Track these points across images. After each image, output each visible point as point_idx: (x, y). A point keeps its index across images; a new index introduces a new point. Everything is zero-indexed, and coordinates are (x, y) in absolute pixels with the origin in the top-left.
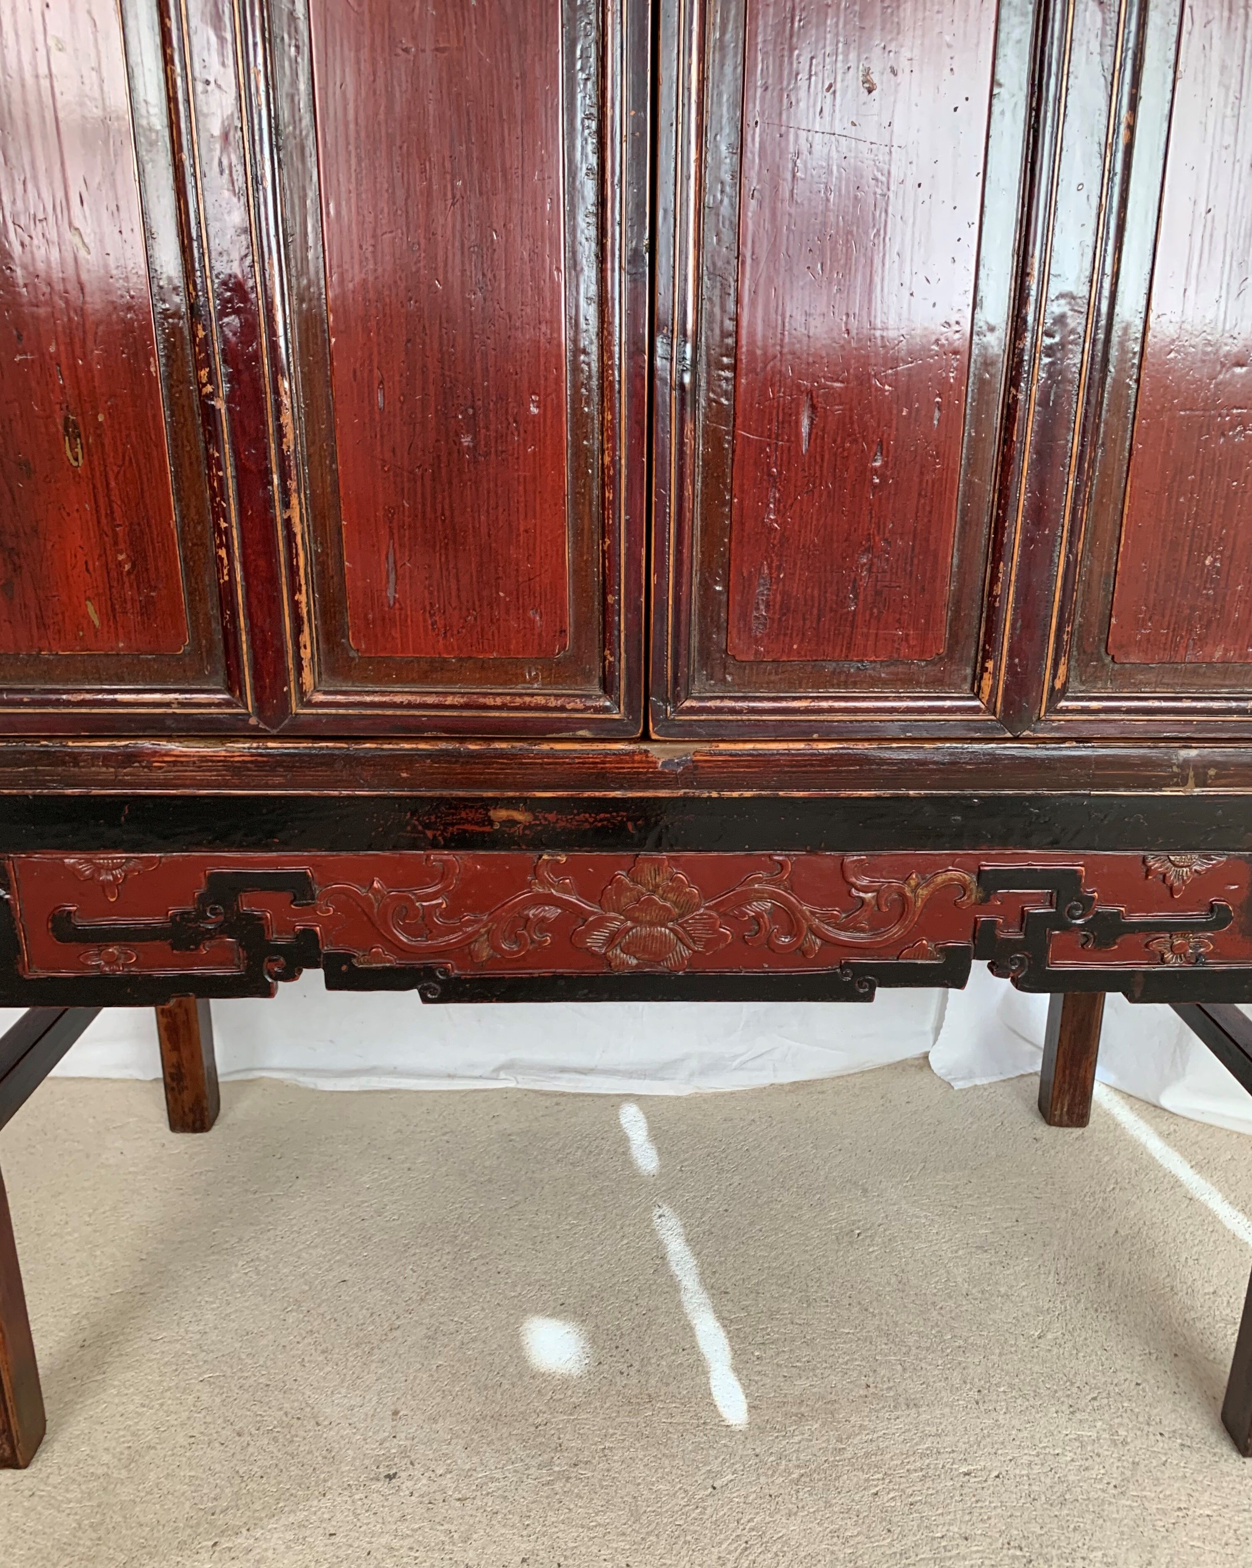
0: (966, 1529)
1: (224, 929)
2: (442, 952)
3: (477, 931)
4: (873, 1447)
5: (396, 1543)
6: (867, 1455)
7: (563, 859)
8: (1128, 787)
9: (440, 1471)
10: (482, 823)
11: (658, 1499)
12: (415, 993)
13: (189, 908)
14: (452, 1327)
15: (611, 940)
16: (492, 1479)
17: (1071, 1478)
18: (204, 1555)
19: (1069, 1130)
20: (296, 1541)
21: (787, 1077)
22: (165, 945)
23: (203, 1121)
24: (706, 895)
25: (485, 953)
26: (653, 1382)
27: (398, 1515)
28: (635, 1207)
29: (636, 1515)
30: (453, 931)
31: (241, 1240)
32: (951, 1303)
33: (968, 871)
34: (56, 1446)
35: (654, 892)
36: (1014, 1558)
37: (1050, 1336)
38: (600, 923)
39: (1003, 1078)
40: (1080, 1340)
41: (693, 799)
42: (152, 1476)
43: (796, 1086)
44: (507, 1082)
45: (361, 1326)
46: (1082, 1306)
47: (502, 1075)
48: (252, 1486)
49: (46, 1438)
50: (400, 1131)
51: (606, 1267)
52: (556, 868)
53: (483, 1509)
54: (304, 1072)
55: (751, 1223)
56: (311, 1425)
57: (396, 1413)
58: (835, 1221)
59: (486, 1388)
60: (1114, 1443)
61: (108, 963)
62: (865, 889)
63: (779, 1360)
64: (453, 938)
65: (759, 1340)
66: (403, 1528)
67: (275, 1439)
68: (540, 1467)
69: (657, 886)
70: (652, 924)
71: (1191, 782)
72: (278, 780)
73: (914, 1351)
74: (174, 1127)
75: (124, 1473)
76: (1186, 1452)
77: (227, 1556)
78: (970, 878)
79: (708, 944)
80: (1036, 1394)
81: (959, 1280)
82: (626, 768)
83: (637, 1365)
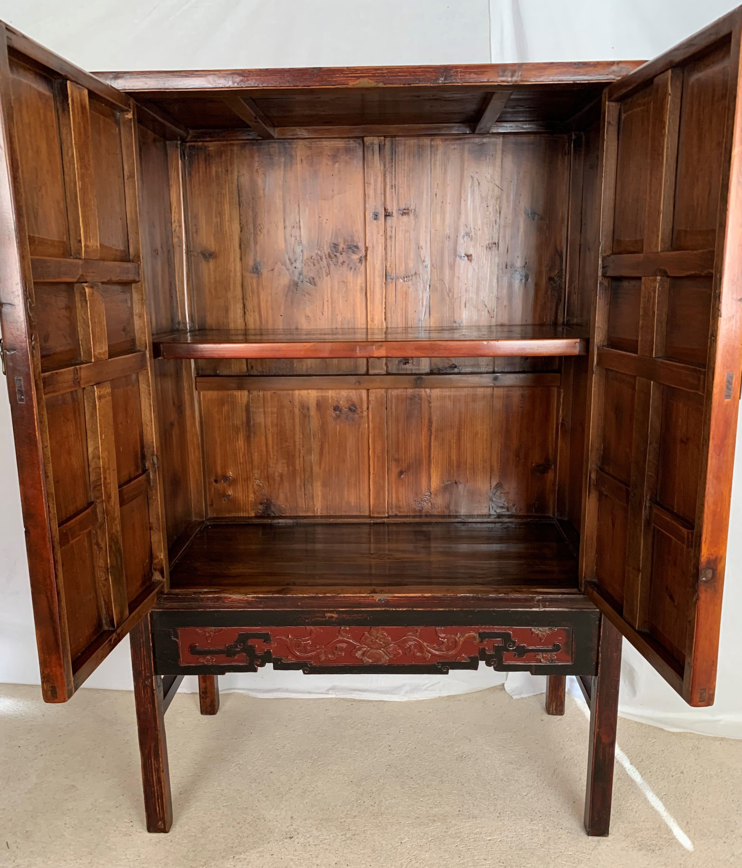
0: (485, 857)
1: (242, 650)
2: (310, 658)
3: (321, 652)
4: (458, 831)
5: (293, 858)
6: (456, 833)
7: (348, 628)
8: (521, 608)
9: (308, 836)
10: (322, 618)
11: (382, 846)
12: (301, 671)
13: (232, 644)
14: (311, 789)
15: (363, 654)
16: (326, 839)
17: (526, 842)
18: (231, 860)
19: (555, 716)
20: (260, 856)
21: (445, 693)
22: (224, 656)
23: (214, 710)
24: (393, 640)
25: (323, 658)
26: (383, 808)
27: (294, 849)
28: (380, 746)
29: (374, 851)
30: (314, 651)
31: (232, 757)
32: (495, 783)
33: (476, 632)
34: (177, 826)
35: (377, 639)
36: (501, 866)
37: (530, 795)
38: (360, 649)
39: (534, 694)
40: (540, 797)
41: (388, 611)
42: (211, 836)
43: (449, 697)
44: (332, 695)
45: (279, 788)
46: (544, 785)
47: (330, 692)
48: (244, 840)
49: (173, 823)
50: (290, 715)
51: (368, 768)
52: (345, 631)
53: (322, 848)
54: (252, 690)
55: (424, 753)
56: (263, 821)
57: (292, 817)
58: (456, 752)
59: (324, 810)
60: (544, 831)
61: (207, 661)
62: (444, 638)
63: (429, 802)
64: (313, 653)
65: (422, 795)
66: (296, 853)
67: (251, 826)
68: (342, 835)
69: (378, 637)
70: (376, 649)
71: (541, 606)
72: (262, 606)
73: (479, 799)
74: (202, 713)
75: (201, 835)
76: (569, 834)
77: (238, 860)
78: (477, 635)
79: (395, 655)
80: (520, 815)
81: (500, 774)
82: (367, 601)
83: (377, 803)
